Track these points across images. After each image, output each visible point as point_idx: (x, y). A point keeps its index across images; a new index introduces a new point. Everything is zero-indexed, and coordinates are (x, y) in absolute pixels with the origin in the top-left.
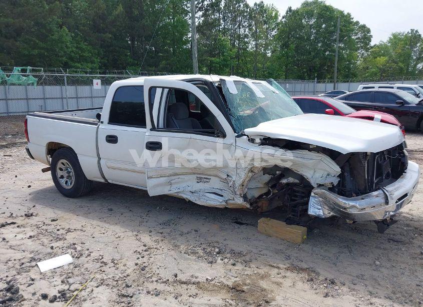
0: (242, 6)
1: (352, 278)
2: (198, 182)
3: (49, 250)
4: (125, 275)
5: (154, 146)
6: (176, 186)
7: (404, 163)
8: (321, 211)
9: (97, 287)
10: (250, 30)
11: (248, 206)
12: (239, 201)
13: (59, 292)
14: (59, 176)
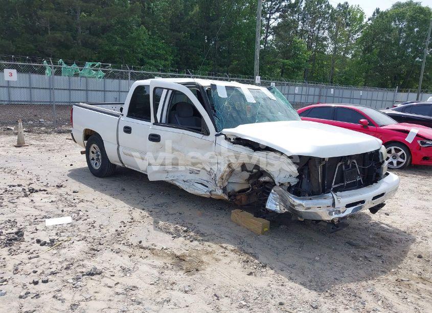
0: (324, 6)
1: (284, 265)
2: (191, 173)
3: (60, 212)
4: (103, 236)
5: (155, 138)
6: (173, 174)
7: (378, 174)
8: (278, 206)
9: (78, 241)
10: (330, 32)
11: (226, 197)
12: (219, 192)
13: (50, 240)
14: (91, 158)
